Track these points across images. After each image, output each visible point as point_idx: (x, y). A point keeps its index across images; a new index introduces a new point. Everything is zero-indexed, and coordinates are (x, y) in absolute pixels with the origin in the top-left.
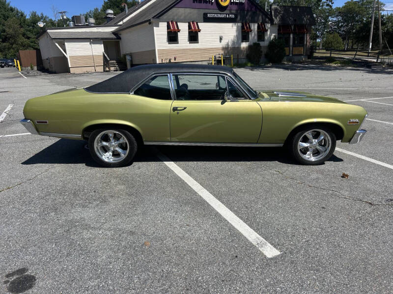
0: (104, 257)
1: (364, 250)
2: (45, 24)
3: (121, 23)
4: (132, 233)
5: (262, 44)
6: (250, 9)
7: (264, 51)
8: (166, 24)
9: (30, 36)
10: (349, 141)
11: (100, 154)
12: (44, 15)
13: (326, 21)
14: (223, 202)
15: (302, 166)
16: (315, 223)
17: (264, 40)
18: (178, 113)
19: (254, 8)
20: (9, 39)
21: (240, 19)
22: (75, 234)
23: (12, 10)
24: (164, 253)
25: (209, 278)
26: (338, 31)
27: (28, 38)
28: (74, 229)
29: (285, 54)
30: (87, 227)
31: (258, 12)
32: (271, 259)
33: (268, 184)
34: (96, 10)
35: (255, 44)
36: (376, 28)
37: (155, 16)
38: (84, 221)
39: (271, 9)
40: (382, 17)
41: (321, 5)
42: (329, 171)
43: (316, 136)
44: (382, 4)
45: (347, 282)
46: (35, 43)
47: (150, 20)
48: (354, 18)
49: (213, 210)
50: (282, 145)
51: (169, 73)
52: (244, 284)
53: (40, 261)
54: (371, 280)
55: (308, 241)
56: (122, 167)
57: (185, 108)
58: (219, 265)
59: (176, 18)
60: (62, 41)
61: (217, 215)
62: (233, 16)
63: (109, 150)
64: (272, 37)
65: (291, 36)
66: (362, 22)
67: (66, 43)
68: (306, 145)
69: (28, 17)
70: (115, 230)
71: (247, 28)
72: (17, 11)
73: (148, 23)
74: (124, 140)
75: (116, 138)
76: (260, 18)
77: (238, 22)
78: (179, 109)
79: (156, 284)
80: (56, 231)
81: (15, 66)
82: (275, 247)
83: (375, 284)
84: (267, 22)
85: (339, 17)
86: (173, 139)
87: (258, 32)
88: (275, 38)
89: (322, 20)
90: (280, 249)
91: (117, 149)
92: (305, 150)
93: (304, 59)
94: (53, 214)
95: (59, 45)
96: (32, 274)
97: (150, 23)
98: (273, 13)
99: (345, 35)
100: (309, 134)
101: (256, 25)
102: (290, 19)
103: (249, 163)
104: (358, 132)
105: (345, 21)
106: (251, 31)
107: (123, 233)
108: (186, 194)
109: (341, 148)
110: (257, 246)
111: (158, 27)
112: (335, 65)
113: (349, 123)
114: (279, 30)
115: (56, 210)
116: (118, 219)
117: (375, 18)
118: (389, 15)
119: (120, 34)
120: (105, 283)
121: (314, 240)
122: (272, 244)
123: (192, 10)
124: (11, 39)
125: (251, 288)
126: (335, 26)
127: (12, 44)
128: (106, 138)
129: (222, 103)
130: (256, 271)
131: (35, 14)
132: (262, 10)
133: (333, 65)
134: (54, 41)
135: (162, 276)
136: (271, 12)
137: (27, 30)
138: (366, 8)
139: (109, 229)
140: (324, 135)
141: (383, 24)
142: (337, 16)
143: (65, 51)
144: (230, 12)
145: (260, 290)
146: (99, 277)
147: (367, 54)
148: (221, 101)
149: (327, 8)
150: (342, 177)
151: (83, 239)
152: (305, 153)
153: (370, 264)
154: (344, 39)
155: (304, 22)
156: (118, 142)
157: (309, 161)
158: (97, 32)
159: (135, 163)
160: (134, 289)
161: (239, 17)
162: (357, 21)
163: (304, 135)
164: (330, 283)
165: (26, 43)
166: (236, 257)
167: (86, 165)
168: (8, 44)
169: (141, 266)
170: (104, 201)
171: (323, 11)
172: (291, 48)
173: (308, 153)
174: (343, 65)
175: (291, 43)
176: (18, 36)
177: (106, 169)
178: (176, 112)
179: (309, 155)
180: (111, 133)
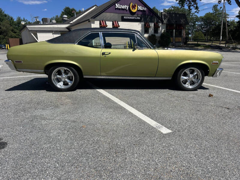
0: (55, 133)
1: (226, 130)
2: (25, 22)
3: (72, 22)
4: (74, 122)
5: (156, 35)
6: (149, 14)
7: (158, 39)
8: (98, 22)
9: (16, 31)
10: (213, 76)
11: (56, 83)
12: (25, 19)
13: (195, 25)
14: (134, 107)
15: (183, 91)
16: (193, 117)
17: (158, 33)
18: (105, 56)
19: (152, 14)
20: (3, 33)
21: (143, 20)
22: (36, 122)
23: (5, 16)
24: (95, 131)
25: (125, 143)
26: (201, 30)
27: (15, 33)
28: (36, 120)
29: (171, 41)
30: (45, 119)
31: (154, 16)
32: (166, 134)
33: (162, 99)
34: (57, 16)
35: (152, 35)
36: (224, 28)
37: (92, 18)
38: (43, 115)
39: (162, 14)
40: (228, 22)
41: (191, 15)
42: (200, 94)
43: (192, 72)
44: (227, 14)
45: (216, 145)
46: (19, 36)
47: (89, 19)
48: (210, 23)
49: (128, 111)
50: (170, 78)
51: (100, 32)
52: (148, 146)
53: (12, 135)
54: (233, 144)
55: (189, 126)
56: (69, 91)
57: (110, 53)
58: (131, 137)
59: (105, 19)
60: (36, 32)
61: (130, 113)
62: (139, 18)
63: (61, 80)
64: (163, 31)
65: (174, 31)
66: (215, 25)
67: (38, 34)
68: (185, 78)
69: (15, 20)
70: (63, 120)
71: (148, 25)
72: (9, 17)
73: (88, 21)
74: (71, 74)
75: (66, 72)
76: (155, 19)
77: (142, 22)
78: (106, 53)
79: (89, 146)
80: (24, 121)
81: (6, 49)
82: (168, 128)
83: (236, 146)
84: (159, 22)
85: (202, 22)
86: (102, 74)
87: (154, 28)
88: (164, 32)
89: (192, 24)
90: (171, 129)
91: (66, 80)
92: (185, 82)
93: (182, 45)
94: (23, 113)
95: (33, 35)
96: (6, 141)
97: (89, 21)
98: (163, 17)
99: (206, 32)
100: (187, 71)
101: (153, 24)
102: (173, 21)
103: (150, 90)
104: (218, 69)
105: (205, 24)
106: (150, 27)
107: (68, 121)
108: (110, 104)
109: (207, 83)
110: (156, 128)
111: (94, 23)
112: (201, 48)
113: (212, 63)
114: (167, 27)
115: (25, 111)
116: (65, 115)
117: (224, 22)
118: (232, 21)
119: (71, 29)
120: (55, 146)
121: (193, 125)
122: (166, 127)
123: (115, 14)
124: (4, 33)
125: (153, 148)
126: (200, 27)
127: (5, 36)
128: (59, 73)
129: (133, 51)
130: (156, 140)
131: (20, 18)
132: (157, 15)
133: (199, 48)
134: (30, 32)
135: (94, 142)
136: (162, 16)
137: (14, 28)
138: (218, 17)
139: (59, 120)
140: (197, 72)
141: (228, 26)
142: (201, 21)
143: (37, 38)
144: (138, 16)
145: (159, 149)
146: (50, 143)
147: (219, 42)
148: (133, 49)
149: (195, 17)
150: (209, 96)
151: (41, 125)
152: (185, 83)
153: (231, 136)
154: (205, 35)
155: (181, 23)
156: (67, 76)
157: (188, 88)
158: (57, 27)
159: (77, 90)
160: (74, 149)
161: (143, 19)
162: (213, 25)
163: (184, 71)
164: (206, 145)
165: (13, 35)
166: (143, 133)
167: (46, 91)
168: (2, 36)
169: (80, 137)
170: (57, 107)
171: (192, 19)
172: (174, 38)
173: (187, 83)
174: (205, 48)
175: (174, 35)
176: (9, 31)
177: (59, 92)
178: (104, 55)
179: (188, 84)
180: (62, 69)
